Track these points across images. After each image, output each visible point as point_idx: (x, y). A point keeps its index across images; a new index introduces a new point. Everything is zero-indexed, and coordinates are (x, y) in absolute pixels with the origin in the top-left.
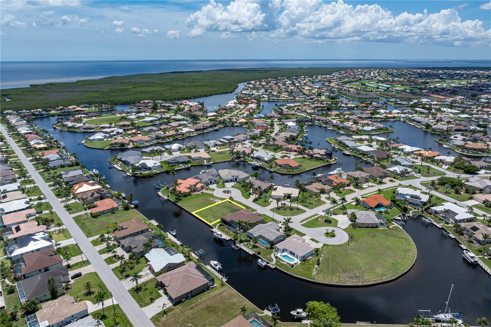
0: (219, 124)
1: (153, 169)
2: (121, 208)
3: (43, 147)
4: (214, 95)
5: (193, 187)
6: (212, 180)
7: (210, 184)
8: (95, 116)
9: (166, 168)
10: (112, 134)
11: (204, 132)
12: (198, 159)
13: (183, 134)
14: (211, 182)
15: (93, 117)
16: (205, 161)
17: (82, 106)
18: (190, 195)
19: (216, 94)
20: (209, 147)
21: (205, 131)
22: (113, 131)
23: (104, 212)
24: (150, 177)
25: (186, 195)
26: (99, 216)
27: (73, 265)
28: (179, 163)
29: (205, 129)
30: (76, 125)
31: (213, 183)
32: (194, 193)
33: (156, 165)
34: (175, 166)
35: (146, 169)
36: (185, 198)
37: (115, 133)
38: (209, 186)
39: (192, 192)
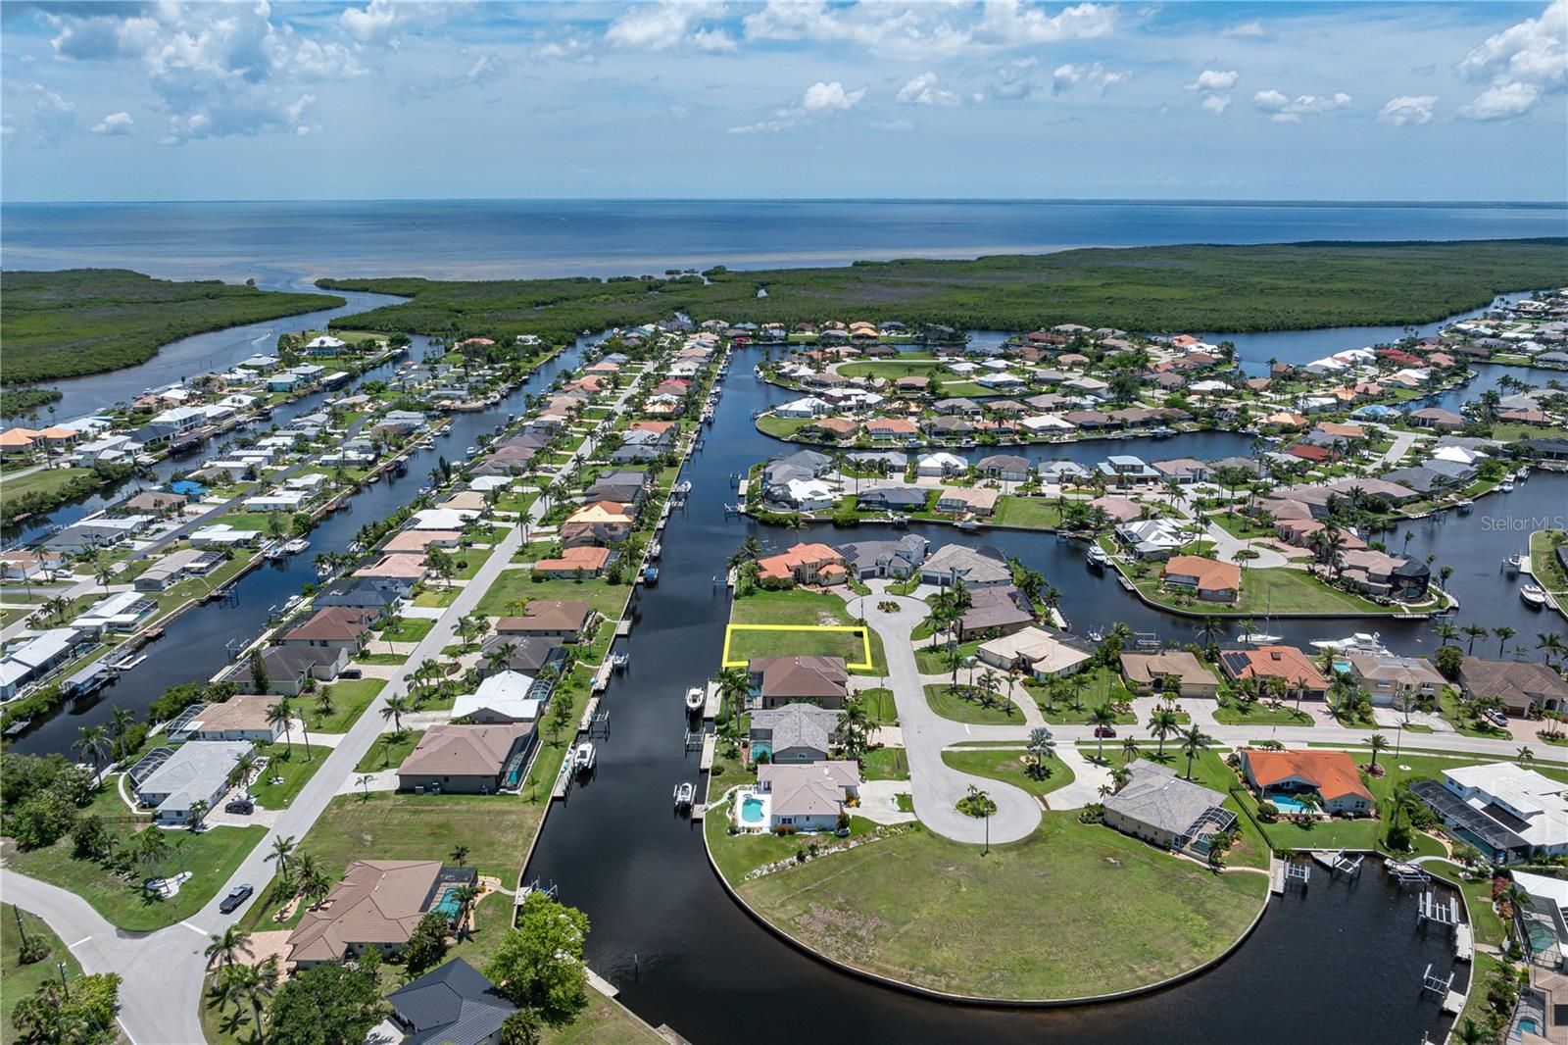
0: (1191, 420)
1: (806, 506)
2: (604, 576)
3: (661, 413)
4: (1337, 327)
5: (810, 571)
6: (886, 567)
7: (878, 577)
8: (880, 355)
9: (845, 512)
10: (842, 403)
11: (1105, 436)
12: (951, 507)
13: (1024, 432)
14: (882, 571)
15: (874, 355)
16: (969, 516)
17: (886, 324)
18: (788, 588)
19: (1351, 326)
20: (1038, 481)
21: (1114, 434)
22: (847, 398)
23: (563, 575)
24: (779, 524)
25: (774, 586)
26: (548, 580)
27: (374, 656)
28: (887, 505)
29: (1120, 427)
30: (795, 372)
31: (890, 576)
32: (805, 588)
33: (817, 498)
34: (873, 511)
35: (789, 502)
36: (769, 593)
37: (853, 402)
38: (865, 582)
39: (804, 583)
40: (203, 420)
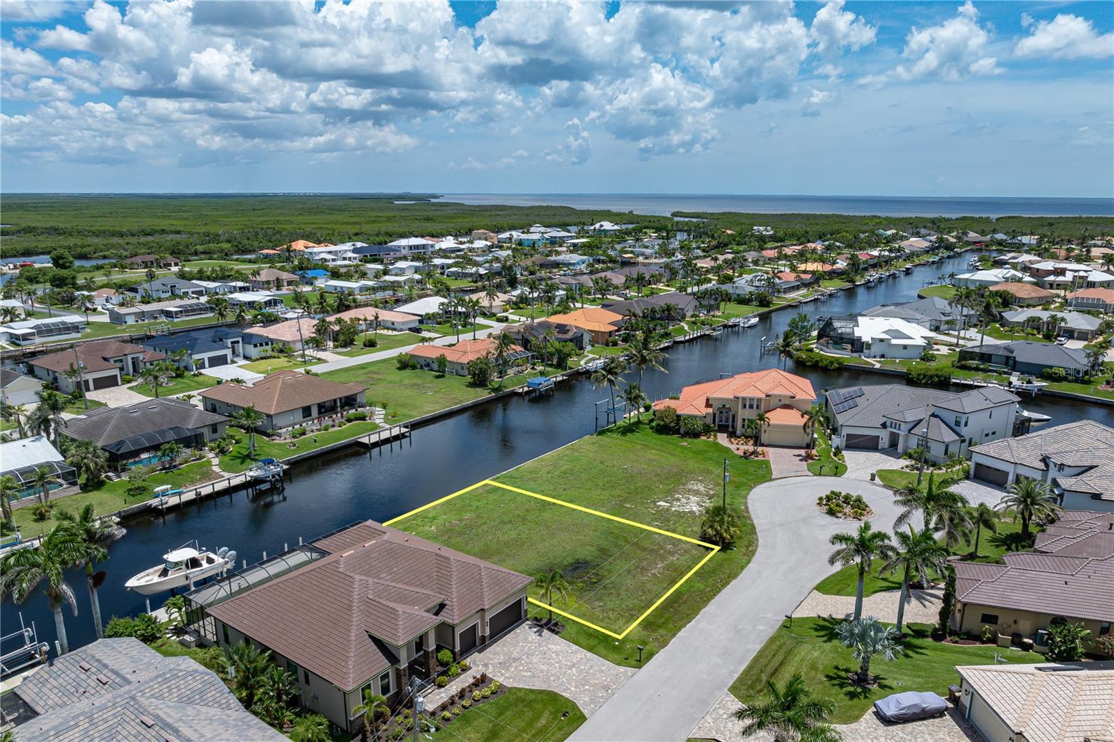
5: (745, 414)
6: (902, 433)
7: (883, 451)
9: (933, 366)
10: (1051, 278)
14: (894, 444)
18: (692, 434)
22: (1062, 272)
26: (414, 368)
31: (903, 455)
32: (726, 442)
33: (894, 342)
34: (986, 371)
36: (659, 436)
37: (1069, 277)
38: (846, 454)
39: (732, 434)
40: (431, 249)
